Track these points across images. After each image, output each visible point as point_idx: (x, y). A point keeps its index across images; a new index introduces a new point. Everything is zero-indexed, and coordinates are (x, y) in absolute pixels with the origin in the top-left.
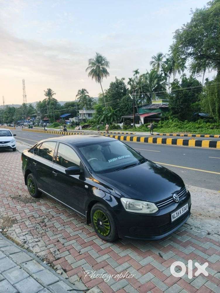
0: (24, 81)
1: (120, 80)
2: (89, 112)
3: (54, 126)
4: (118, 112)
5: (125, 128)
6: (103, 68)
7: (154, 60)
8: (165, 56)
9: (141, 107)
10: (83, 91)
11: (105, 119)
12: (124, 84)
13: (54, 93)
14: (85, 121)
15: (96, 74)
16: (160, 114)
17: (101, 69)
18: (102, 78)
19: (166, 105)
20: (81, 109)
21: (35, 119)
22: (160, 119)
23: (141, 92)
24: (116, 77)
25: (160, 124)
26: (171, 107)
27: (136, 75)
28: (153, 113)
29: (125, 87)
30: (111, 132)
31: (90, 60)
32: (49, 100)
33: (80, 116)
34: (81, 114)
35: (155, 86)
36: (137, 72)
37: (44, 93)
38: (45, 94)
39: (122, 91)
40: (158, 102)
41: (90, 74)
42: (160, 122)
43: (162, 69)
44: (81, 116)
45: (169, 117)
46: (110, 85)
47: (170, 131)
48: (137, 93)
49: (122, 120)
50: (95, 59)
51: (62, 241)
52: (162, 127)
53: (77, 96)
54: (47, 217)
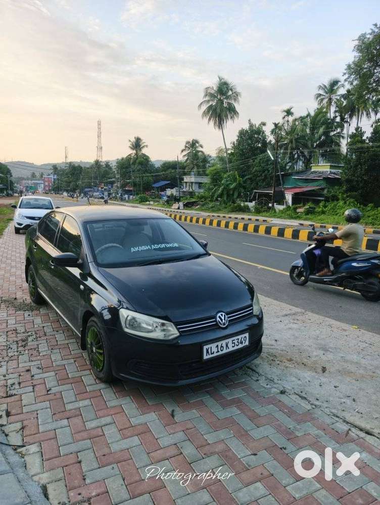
0: (99, 124)
1: (257, 126)
2: (200, 180)
3: (140, 200)
4: (249, 182)
5: (258, 211)
6: (229, 104)
7: (321, 92)
8: (343, 86)
9: (291, 174)
10: (193, 144)
11: (225, 193)
12: (263, 133)
13: (145, 144)
14: (192, 194)
15: (216, 113)
16: (323, 189)
17: (225, 105)
18: (225, 121)
19: (336, 174)
20: (188, 174)
21: (112, 187)
22: (323, 199)
23: (292, 149)
24: (249, 121)
25: (321, 207)
26: (345, 177)
27: (286, 118)
28: (311, 187)
29: (264, 138)
30: (230, 216)
31: (206, 88)
32: (135, 156)
33: (184, 185)
34: (186, 183)
35: (320, 138)
36: (289, 112)
37: (129, 144)
38: (131, 146)
39: (260, 145)
40: (322, 168)
41: (205, 114)
42: (321, 204)
43: (337, 109)
44: (186, 187)
45: (340, 197)
46: (238, 134)
47: (336, 220)
48: (286, 149)
49: (255, 197)
50: (215, 88)
51: (34, 371)
52: (323, 212)
53: (182, 151)
54: (36, 333)
